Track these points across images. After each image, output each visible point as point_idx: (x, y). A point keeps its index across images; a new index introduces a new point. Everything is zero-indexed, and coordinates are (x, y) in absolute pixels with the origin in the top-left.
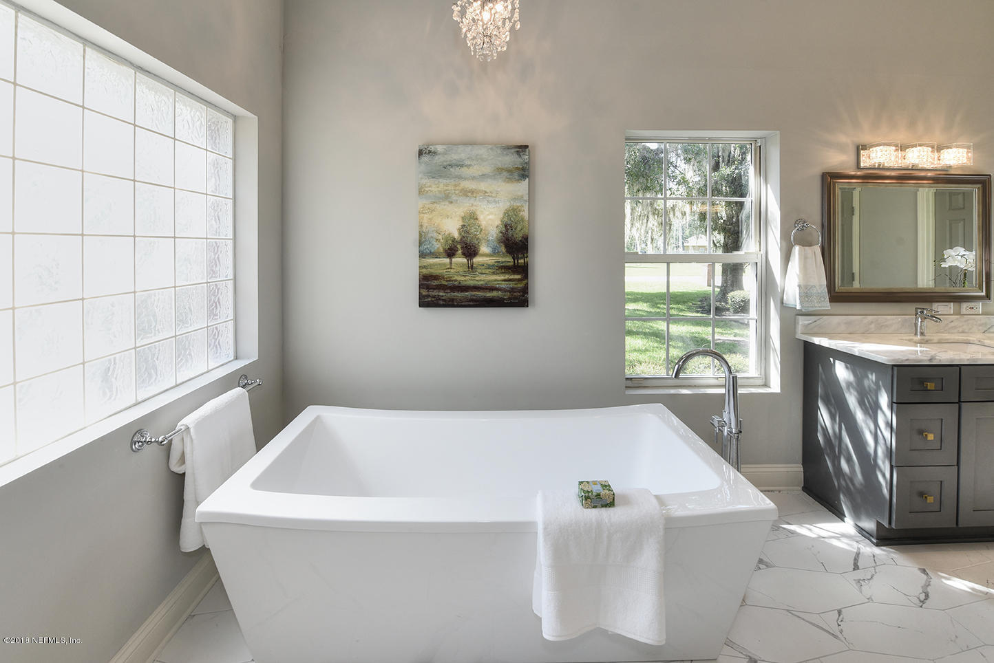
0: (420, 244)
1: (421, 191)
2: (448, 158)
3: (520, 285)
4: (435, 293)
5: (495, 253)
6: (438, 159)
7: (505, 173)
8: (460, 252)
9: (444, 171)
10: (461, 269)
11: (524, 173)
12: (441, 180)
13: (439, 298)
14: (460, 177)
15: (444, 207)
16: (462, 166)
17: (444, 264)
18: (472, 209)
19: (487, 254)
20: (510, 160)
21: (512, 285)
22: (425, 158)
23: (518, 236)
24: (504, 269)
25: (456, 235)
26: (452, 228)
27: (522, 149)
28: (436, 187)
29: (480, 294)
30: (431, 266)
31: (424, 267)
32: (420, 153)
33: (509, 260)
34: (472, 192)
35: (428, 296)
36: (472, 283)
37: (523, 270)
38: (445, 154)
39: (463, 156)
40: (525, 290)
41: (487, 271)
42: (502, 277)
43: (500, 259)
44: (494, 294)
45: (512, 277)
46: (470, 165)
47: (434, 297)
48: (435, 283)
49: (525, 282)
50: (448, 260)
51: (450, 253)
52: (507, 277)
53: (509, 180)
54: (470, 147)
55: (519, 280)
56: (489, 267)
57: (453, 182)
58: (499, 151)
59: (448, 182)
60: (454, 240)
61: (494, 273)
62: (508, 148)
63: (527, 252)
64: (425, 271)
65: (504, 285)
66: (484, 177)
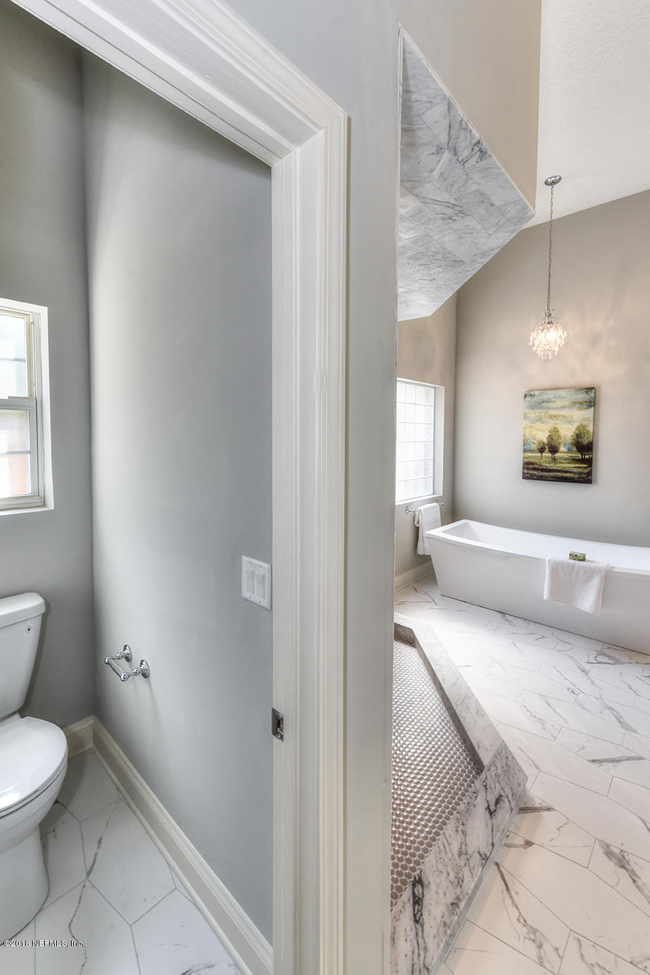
0: (524, 445)
1: (525, 417)
2: (541, 398)
3: (586, 471)
4: (532, 472)
5: (569, 451)
6: (535, 399)
7: (578, 405)
8: (547, 450)
9: (540, 404)
10: (547, 460)
11: (592, 403)
12: (537, 410)
13: (534, 475)
14: (548, 408)
15: (538, 425)
16: (550, 402)
17: (538, 457)
18: (556, 426)
19: (563, 452)
20: (582, 396)
21: (580, 470)
22: (528, 399)
23: (585, 441)
24: (575, 460)
25: (545, 441)
26: (543, 437)
27: (589, 389)
28: (534, 414)
29: (559, 474)
30: (529, 457)
31: (526, 458)
32: (525, 396)
33: (579, 456)
34: (555, 416)
35: (527, 473)
36: (554, 468)
37: (589, 462)
38: (540, 395)
39: (551, 396)
40: (590, 473)
41: (564, 461)
42: (574, 466)
43: (573, 455)
44: (568, 475)
45: (580, 466)
46: (555, 401)
47: (531, 474)
48: (532, 466)
49: (590, 469)
50: (540, 454)
51: (542, 450)
52: (577, 465)
53: (580, 409)
54: (555, 391)
55: (584, 467)
56: (565, 459)
57: (544, 411)
58: (574, 392)
59: (541, 411)
60: (544, 443)
61: (568, 463)
62: (580, 389)
63: (592, 451)
64: (526, 460)
65: (575, 470)
66: (563, 407)
